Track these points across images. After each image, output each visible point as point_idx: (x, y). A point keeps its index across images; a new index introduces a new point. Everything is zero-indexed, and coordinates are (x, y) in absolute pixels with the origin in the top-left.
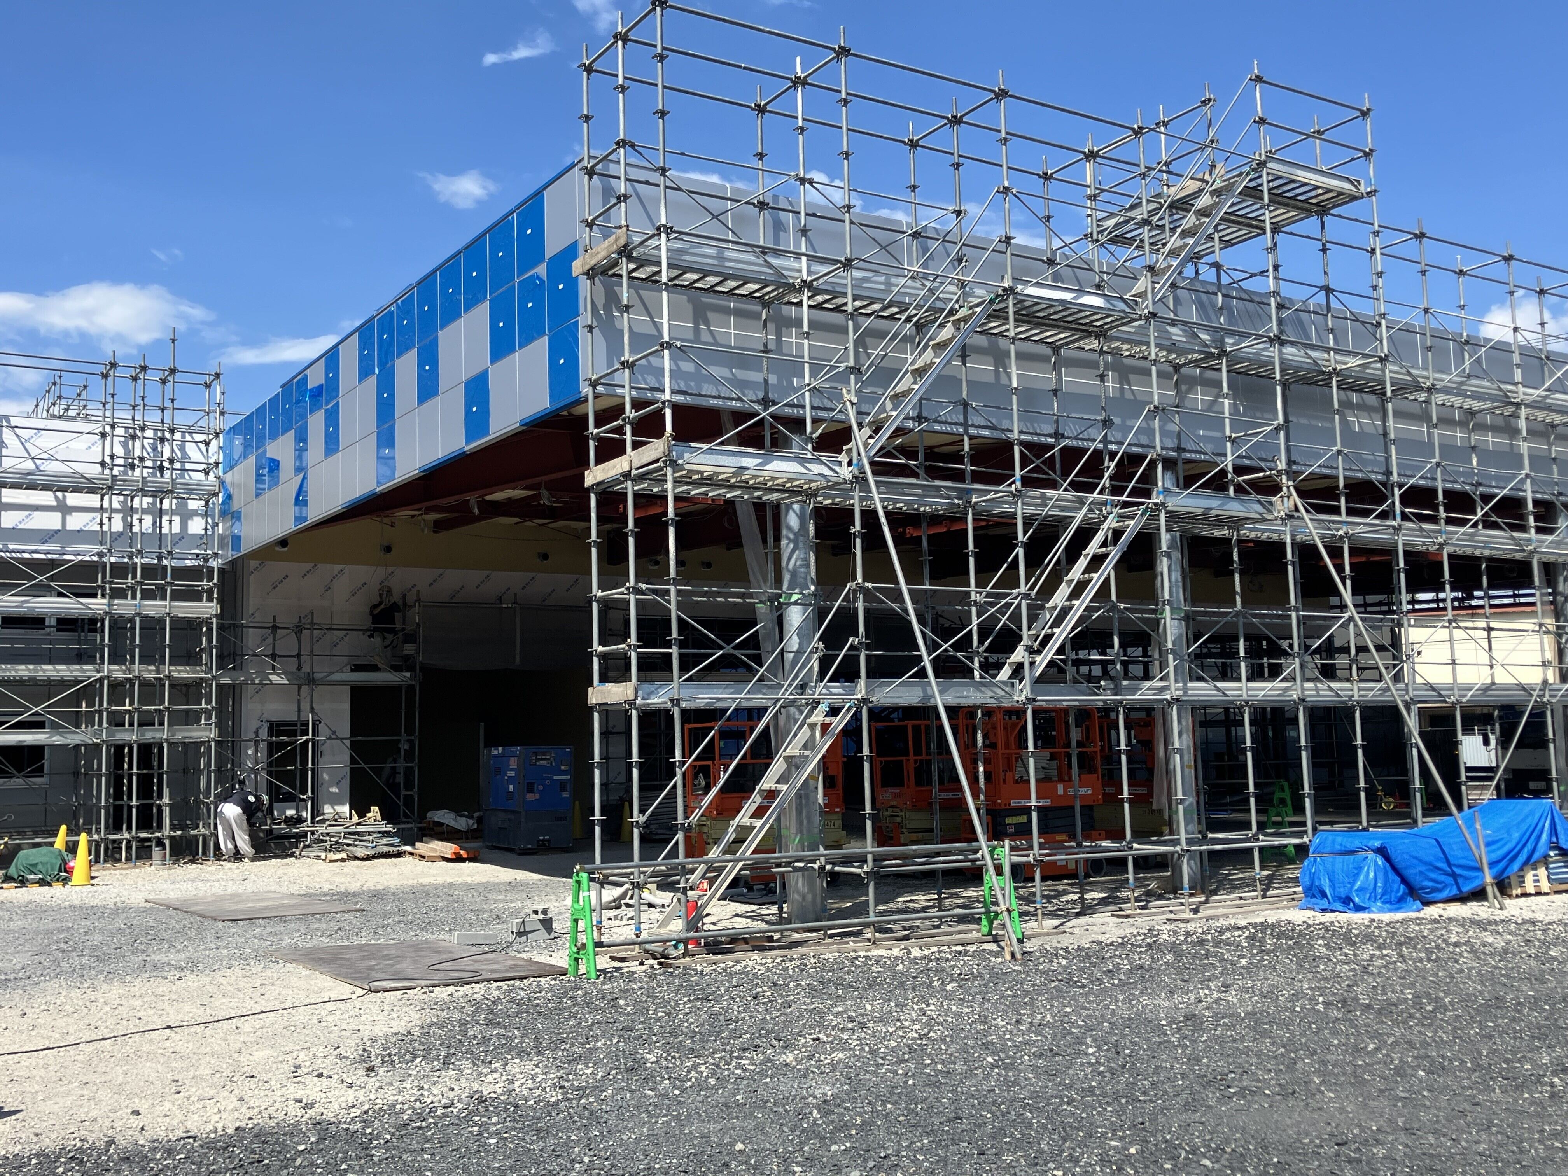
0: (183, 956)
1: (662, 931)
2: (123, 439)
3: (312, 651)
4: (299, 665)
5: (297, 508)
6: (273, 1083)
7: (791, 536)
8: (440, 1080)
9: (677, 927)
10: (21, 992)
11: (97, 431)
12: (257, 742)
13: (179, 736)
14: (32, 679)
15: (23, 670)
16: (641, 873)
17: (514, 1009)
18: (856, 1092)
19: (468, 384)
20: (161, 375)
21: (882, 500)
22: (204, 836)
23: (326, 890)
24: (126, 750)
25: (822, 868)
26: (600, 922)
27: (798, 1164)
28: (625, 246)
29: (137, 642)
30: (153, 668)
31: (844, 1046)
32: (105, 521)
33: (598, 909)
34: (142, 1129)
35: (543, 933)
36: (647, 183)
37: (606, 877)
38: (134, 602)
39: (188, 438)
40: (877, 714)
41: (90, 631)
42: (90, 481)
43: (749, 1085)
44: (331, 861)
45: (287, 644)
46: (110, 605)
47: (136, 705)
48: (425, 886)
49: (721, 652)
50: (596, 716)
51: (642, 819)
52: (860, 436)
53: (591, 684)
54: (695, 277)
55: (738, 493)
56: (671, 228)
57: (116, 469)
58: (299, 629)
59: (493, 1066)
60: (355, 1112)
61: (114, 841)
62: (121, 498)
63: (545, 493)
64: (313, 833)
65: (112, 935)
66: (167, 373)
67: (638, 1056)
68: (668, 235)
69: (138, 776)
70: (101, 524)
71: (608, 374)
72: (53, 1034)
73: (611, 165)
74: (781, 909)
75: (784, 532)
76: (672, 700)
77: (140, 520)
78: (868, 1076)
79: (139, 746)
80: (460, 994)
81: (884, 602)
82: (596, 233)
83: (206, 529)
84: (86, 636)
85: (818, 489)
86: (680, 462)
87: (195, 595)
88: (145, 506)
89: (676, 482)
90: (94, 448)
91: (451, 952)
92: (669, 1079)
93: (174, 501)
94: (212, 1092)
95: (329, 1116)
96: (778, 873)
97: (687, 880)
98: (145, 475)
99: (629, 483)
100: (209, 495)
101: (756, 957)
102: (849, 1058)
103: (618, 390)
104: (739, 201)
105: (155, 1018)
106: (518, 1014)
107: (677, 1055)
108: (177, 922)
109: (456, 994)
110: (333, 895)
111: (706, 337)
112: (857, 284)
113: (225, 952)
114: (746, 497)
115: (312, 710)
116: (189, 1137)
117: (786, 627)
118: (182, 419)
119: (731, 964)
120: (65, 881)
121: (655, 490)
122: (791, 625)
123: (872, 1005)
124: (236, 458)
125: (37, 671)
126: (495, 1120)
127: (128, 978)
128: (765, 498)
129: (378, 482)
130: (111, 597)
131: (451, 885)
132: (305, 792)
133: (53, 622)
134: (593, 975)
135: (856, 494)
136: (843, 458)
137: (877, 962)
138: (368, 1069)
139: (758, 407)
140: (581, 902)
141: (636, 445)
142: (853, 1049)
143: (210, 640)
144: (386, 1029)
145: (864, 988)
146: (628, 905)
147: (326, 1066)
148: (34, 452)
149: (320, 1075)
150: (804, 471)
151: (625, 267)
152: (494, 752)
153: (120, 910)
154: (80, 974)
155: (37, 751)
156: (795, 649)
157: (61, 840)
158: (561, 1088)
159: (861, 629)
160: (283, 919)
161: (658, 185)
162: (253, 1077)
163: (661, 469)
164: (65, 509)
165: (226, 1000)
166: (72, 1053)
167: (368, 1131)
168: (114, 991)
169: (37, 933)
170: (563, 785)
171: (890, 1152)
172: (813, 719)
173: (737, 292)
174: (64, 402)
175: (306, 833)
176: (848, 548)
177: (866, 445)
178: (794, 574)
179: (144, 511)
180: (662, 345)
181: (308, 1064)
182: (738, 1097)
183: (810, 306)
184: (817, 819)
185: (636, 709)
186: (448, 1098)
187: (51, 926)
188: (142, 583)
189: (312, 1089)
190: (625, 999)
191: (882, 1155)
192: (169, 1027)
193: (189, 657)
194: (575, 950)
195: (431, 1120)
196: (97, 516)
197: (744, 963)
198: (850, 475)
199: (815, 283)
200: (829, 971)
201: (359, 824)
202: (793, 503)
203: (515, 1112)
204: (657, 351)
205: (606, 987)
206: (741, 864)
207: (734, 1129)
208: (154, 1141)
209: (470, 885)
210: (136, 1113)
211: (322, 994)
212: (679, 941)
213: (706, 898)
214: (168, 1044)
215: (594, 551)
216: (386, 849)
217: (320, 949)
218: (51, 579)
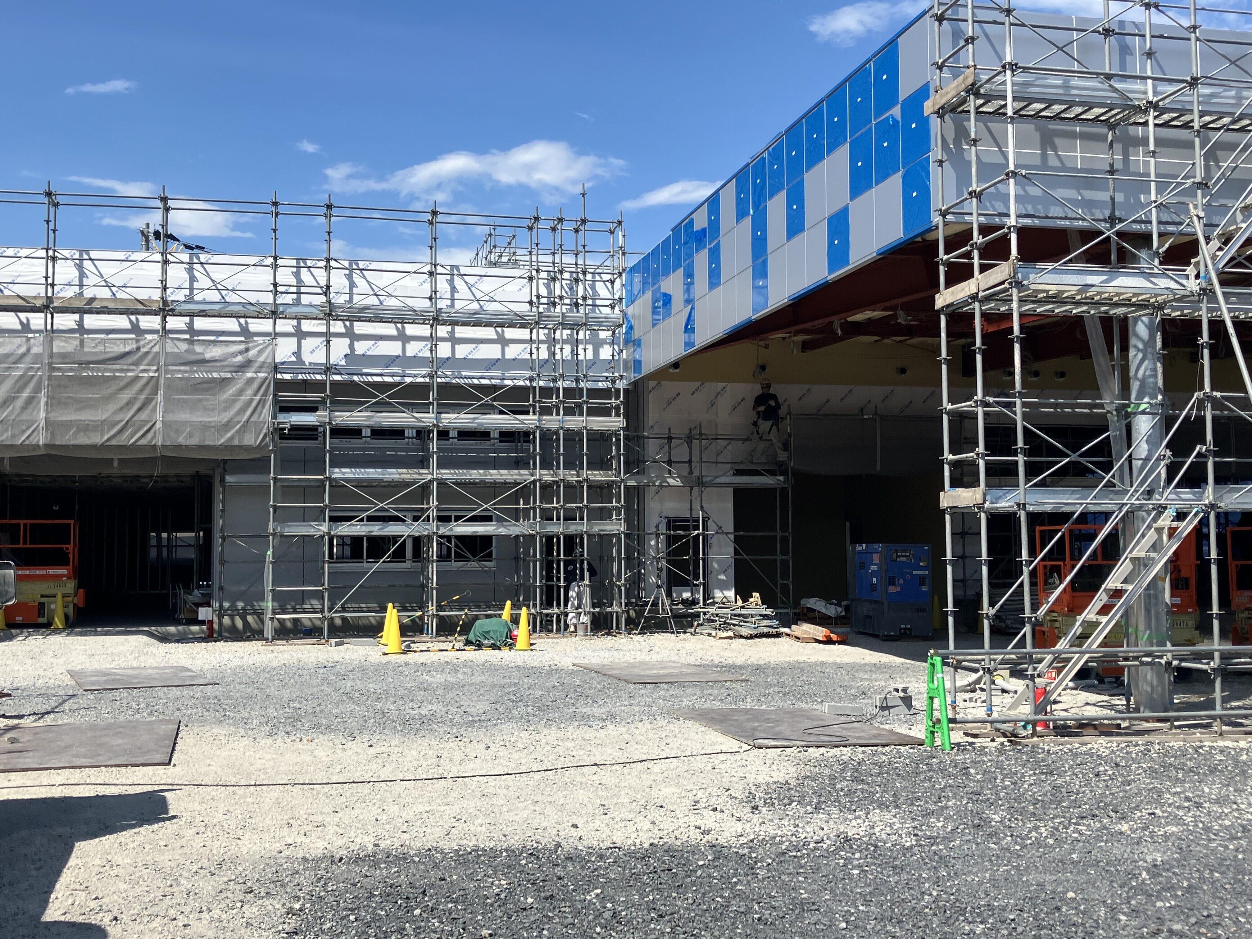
0: (603, 710)
1: (1012, 712)
2: (546, 281)
3: (701, 459)
4: (691, 470)
5: (686, 335)
6: (678, 812)
7: (1141, 346)
8: (812, 821)
9: (1025, 710)
10: (484, 730)
11: (525, 276)
12: (658, 536)
13: (596, 529)
14: (483, 481)
15: (476, 474)
16: (991, 660)
17: (876, 770)
18: (1185, 860)
19: (830, 220)
20: (574, 225)
21: (1230, 310)
22: (617, 612)
23: (717, 662)
24: (555, 540)
25: (1169, 664)
26: (955, 702)
27: (1124, 914)
28: (973, 85)
29: (562, 451)
30: (574, 472)
31: (1179, 821)
32: (534, 351)
33: (953, 691)
34: (580, 838)
35: (903, 709)
36: (995, 22)
37: (959, 662)
38: (558, 418)
39: (597, 278)
40: (1224, 518)
41: (525, 442)
42: (522, 317)
43: (1084, 847)
44: (720, 638)
45: (681, 452)
46: (539, 420)
47: (562, 503)
48: (800, 663)
49: (1068, 459)
50: (948, 518)
51: (992, 612)
52: (1206, 250)
53: (943, 489)
54: (1041, 106)
55: (1085, 308)
56: (1016, 64)
57: (541, 307)
58: (689, 439)
59: (857, 814)
60: (743, 840)
61: (547, 615)
62: (546, 331)
63: (901, 313)
64: (705, 614)
65: (548, 691)
66: (579, 223)
67: (984, 815)
68: (1013, 71)
69: (565, 561)
70: (531, 354)
71: (957, 204)
72: (510, 764)
73: (960, 9)
74: (1128, 700)
75: (1133, 341)
76: (1018, 505)
77: (561, 349)
78: (1198, 849)
79: (565, 537)
80: (830, 755)
81: (1234, 411)
82: (946, 74)
83: (613, 355)
84: (522, 446)
85: (1165, 302)
86: (1025, 282)
87: (604, 411)
88: (565, 337)
89: (1021, 301)
90: (523, 290)
91: (822, 720)
92: (1012, 836)
93: (588, 332)
94: (630, 816)
95: (722, 841)
96: (1126, 666)
97: (1035, 669)
98: (564, 311)
99: (977, 304)
100: (615, 326)
101: (1102, 741)
102: (1182, 832)
103: (967, 218)
104: (1086, 31)
105: (585, 757)
106: (879, 774)
107: (1020, 818)
108: (598, 683)
109: (826, 754)
110: (723, 666)
111: (1053, 161)
112: (1205, 100)
113: (637, 709)
114: (1092, 312)
115: (702, 508)
116: (615, 848)
117: (1134, 434)
118: (592, 261)
119: (1077, 745)
120: (511, 646)
121: (1002, 309)
122: (1140, 433)
123: (1210, 789)
124: (636, 293)
125: (485, 475)
126: (857, 855)
127: (563, 725)
128: (1112, 312)
129: (753, 310)
130: (540, 414)
131: (823, 664)
132: (698, 579)
133: (497, 435)
134: (948, 747)
135: (1204, 306)
136: (1191, 270)
137: (1222, 752)
138: (753, 808)
139: (1102, 226)
140: (936, 682)
141: (984, 268)
142: (1187, 825)
143: (618, 449)
144: (768, 779)
145: (1204, 774)
146: (982, 690)
147: (720, 803)
148: (479, 295)
149: (715, 810)
150: (1150, 285)
151: (972, 103)
152: (859, 548)
153: (554, 671)
154: (526, 720)
155: (486, 540)
156: (1143, 457)
157: (506, 613)
158: (915, 835)
159: (1209, 437)
160: (681, 684)
161: (1003, 24)
162: (661, 807)
163: (1007, 290)
164: (504, 342)
165: (639, 747)
166: (525, 778)
167: (754, 855)
168: (552, 734)
169: (494, 686)
170: (922, 580)
171: (1213, 912)
172: (1160, 523)
173: (1082, 117)
174: (498, 250)
175: (700, 613)
176: (1195, 358)
177: (1214, 257)
178: (1143, 382)
179: (564, 342)
180: (1007, 174)
181: (705, 800)
182: (1073, 856)
183: (1156, 125)
184: (1164, 618)
185: (985, 512)
186: (819, 836)
187: (503, 682)
188: (564, 402)
189: (709, 820)
190: (976, 769)
191: (1205, 913)
192: (596, 764)
193: (601, 464)
194: (931, 724)
195: (804, 851)
196: (527, 346)
197: (1090, 746)
198: (1198, 288)
199: (1161, 103)
200: (1172, 757)
201: (743, 607)
202: (1140, 316)
203: (874, 851)
204: (1003, 180)
205: (959, 757)
206: (1087, 656)
207: (1068, 881)
208: (589, 848)
209: (839, 664)
210: (575, 826)
211: (715, 747)
212: (1027, 722)
213: (1053, 685)
214: (595, 777)
215: (944, 367)
216: (766, 630)
217: (713, 710)
218: (494, 399)
